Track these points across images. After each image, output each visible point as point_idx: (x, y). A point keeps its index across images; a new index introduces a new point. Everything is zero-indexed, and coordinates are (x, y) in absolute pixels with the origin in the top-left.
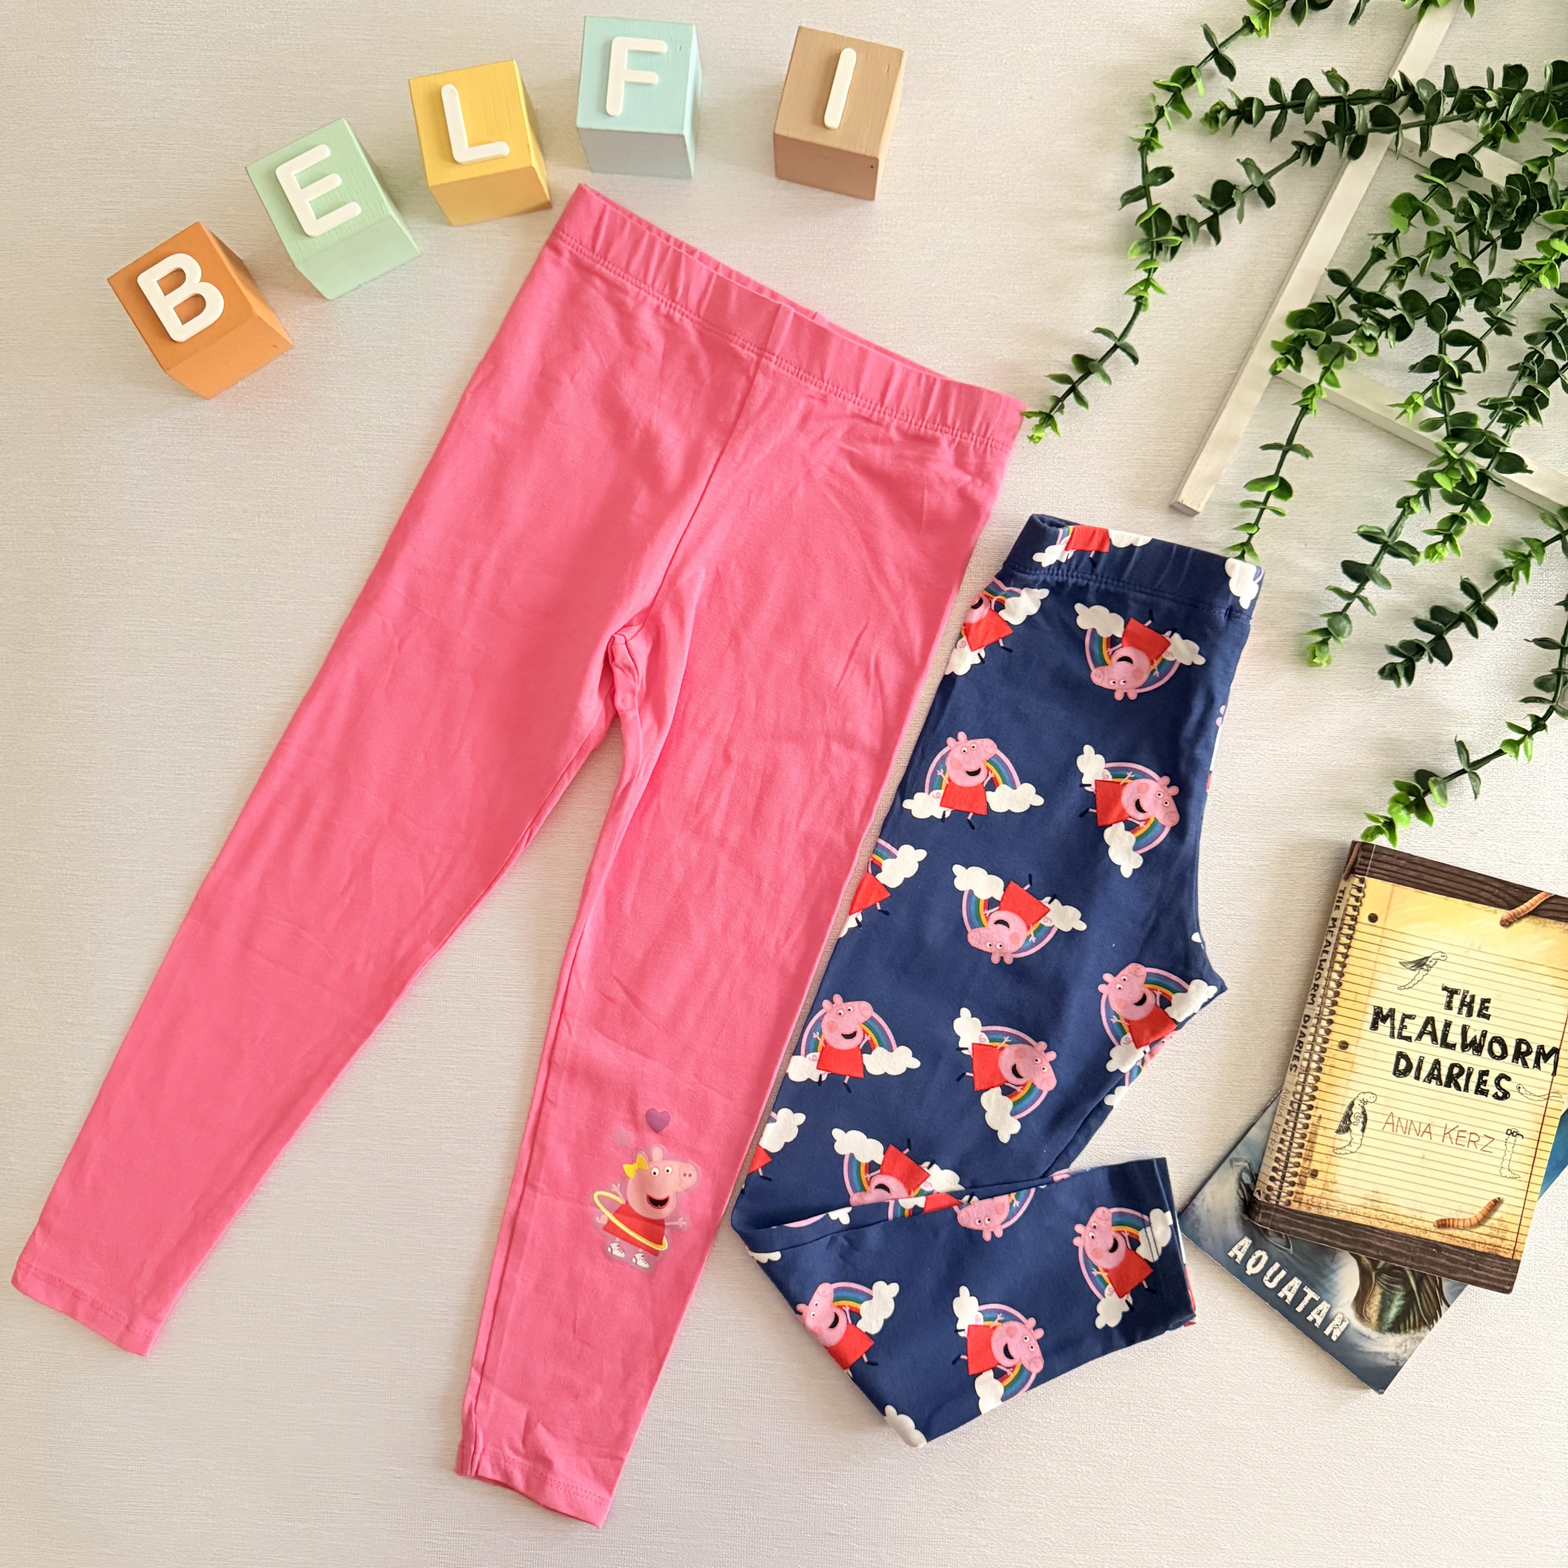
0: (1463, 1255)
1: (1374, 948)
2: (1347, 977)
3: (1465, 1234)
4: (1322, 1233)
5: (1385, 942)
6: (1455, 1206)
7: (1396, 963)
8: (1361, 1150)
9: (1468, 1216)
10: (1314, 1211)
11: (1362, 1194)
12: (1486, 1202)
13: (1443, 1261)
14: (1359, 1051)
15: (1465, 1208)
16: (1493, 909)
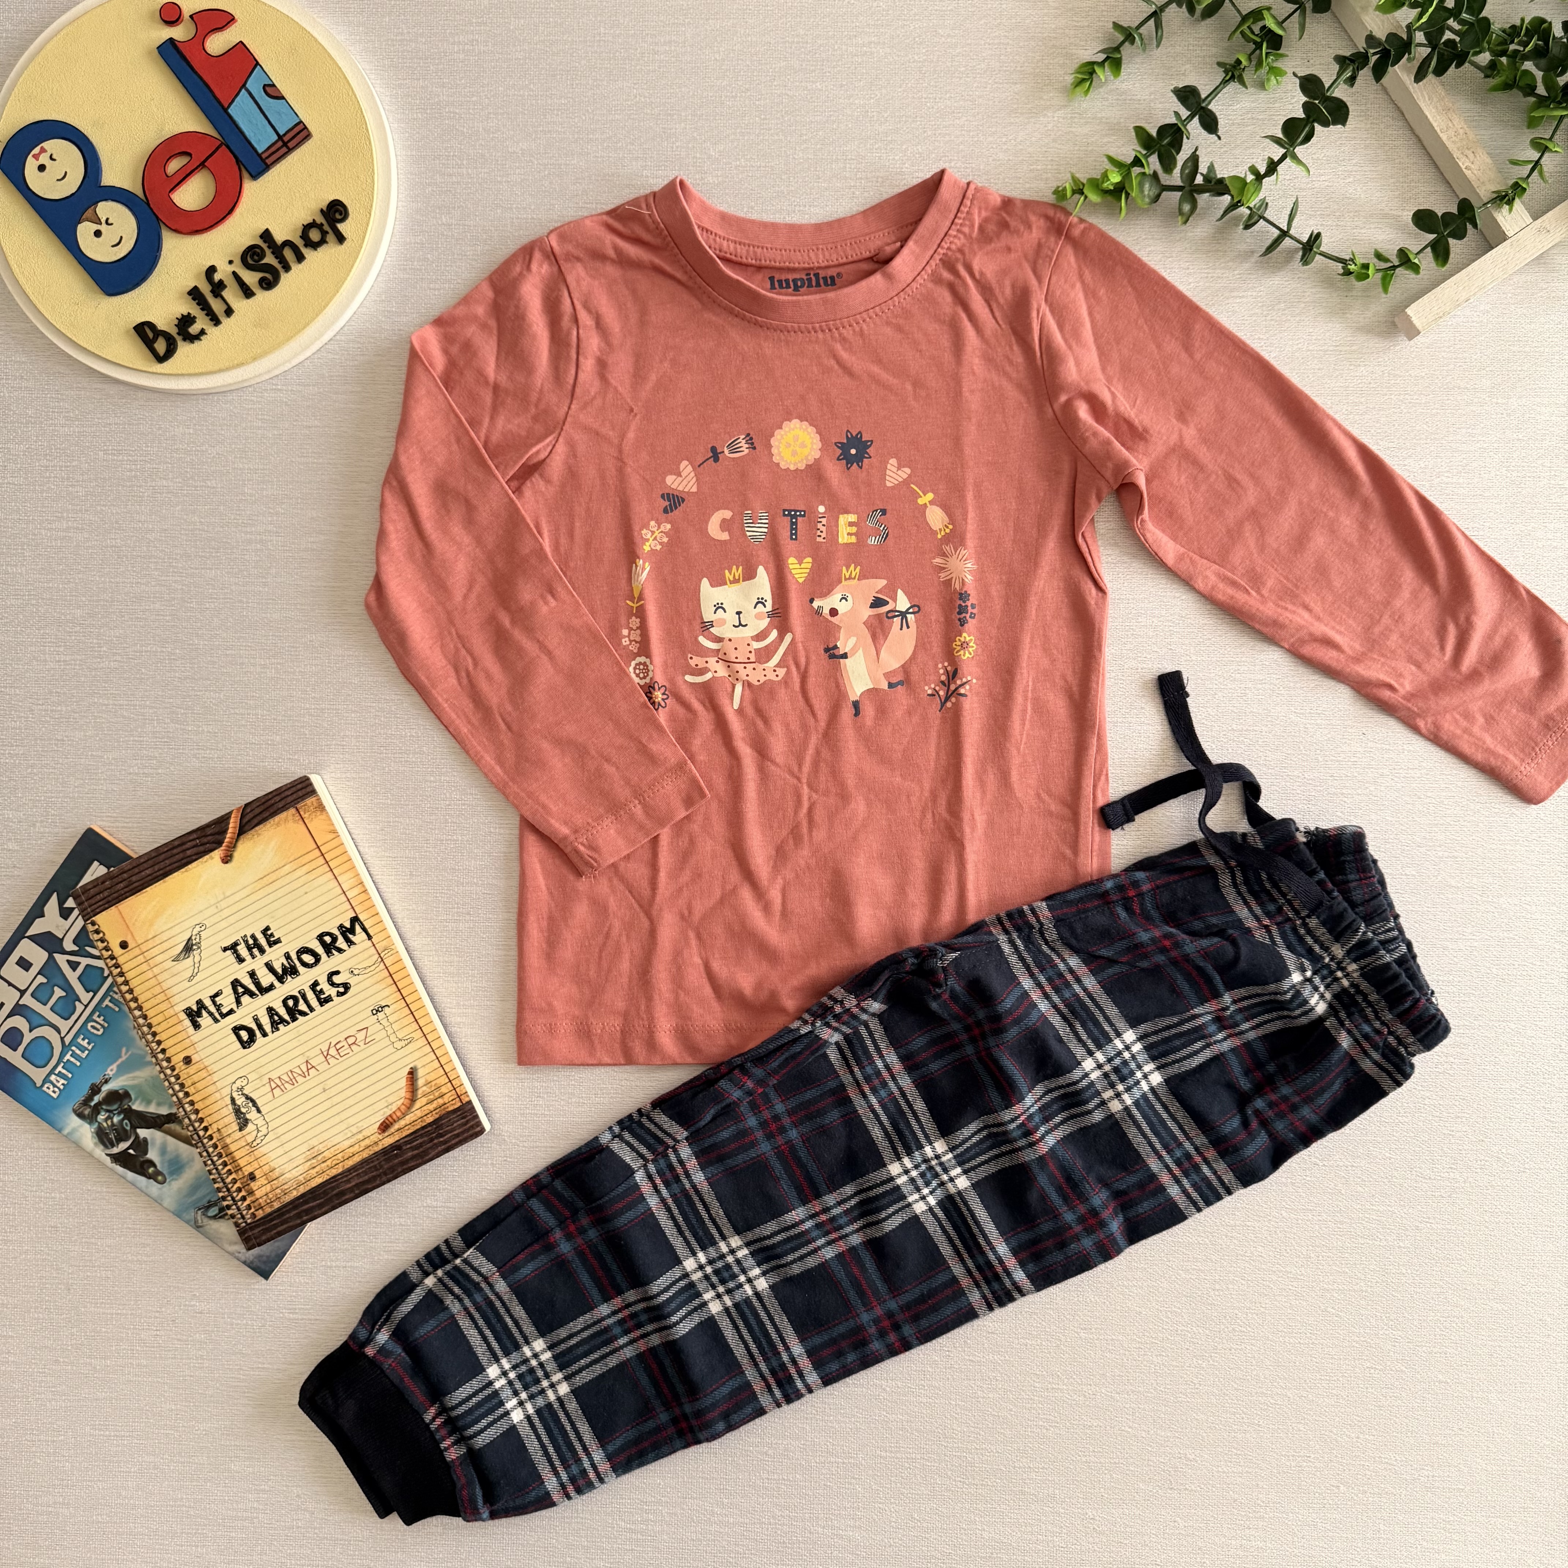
0: (422, 1136)
1: (144, 967)
2: (146, 1006)
3: (409, 1118)
4: (299, 1216)
5: (148, 955)
6: (383, 1104)
7: (170, 963)
8: (272, 1125)
9: (399, 1103)
10: (277, 1205)
11: (301, 1160)
12: (404, 1080)
13: (410, 1154)
14: (202, 1055)
15: (391, 1099)
16: (207, 857)
